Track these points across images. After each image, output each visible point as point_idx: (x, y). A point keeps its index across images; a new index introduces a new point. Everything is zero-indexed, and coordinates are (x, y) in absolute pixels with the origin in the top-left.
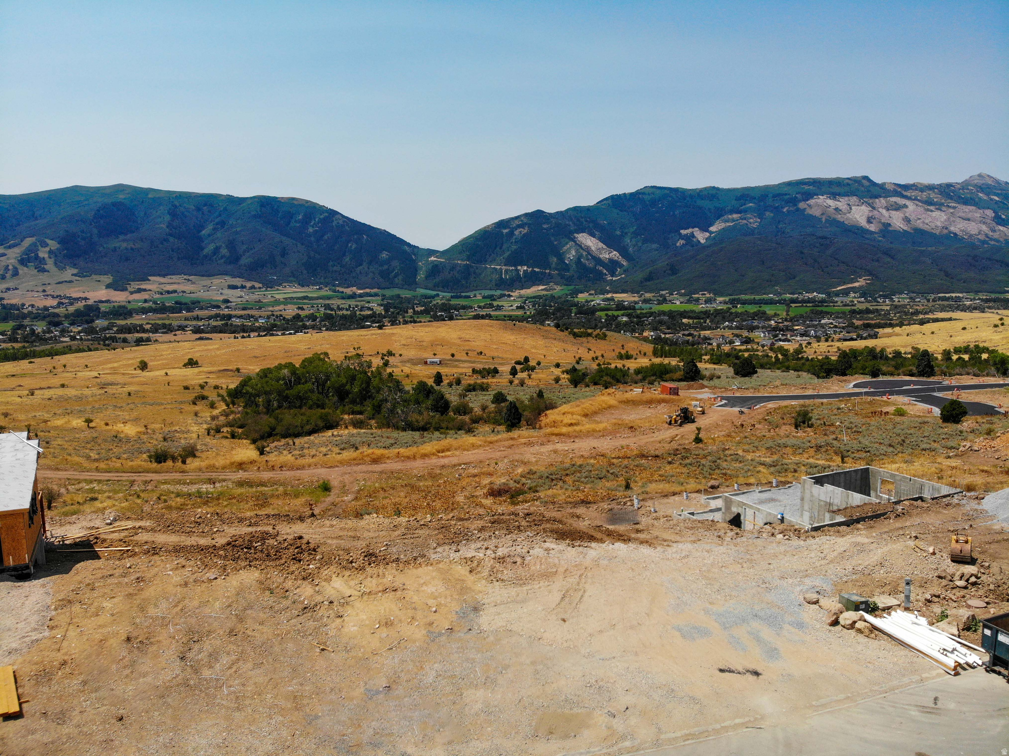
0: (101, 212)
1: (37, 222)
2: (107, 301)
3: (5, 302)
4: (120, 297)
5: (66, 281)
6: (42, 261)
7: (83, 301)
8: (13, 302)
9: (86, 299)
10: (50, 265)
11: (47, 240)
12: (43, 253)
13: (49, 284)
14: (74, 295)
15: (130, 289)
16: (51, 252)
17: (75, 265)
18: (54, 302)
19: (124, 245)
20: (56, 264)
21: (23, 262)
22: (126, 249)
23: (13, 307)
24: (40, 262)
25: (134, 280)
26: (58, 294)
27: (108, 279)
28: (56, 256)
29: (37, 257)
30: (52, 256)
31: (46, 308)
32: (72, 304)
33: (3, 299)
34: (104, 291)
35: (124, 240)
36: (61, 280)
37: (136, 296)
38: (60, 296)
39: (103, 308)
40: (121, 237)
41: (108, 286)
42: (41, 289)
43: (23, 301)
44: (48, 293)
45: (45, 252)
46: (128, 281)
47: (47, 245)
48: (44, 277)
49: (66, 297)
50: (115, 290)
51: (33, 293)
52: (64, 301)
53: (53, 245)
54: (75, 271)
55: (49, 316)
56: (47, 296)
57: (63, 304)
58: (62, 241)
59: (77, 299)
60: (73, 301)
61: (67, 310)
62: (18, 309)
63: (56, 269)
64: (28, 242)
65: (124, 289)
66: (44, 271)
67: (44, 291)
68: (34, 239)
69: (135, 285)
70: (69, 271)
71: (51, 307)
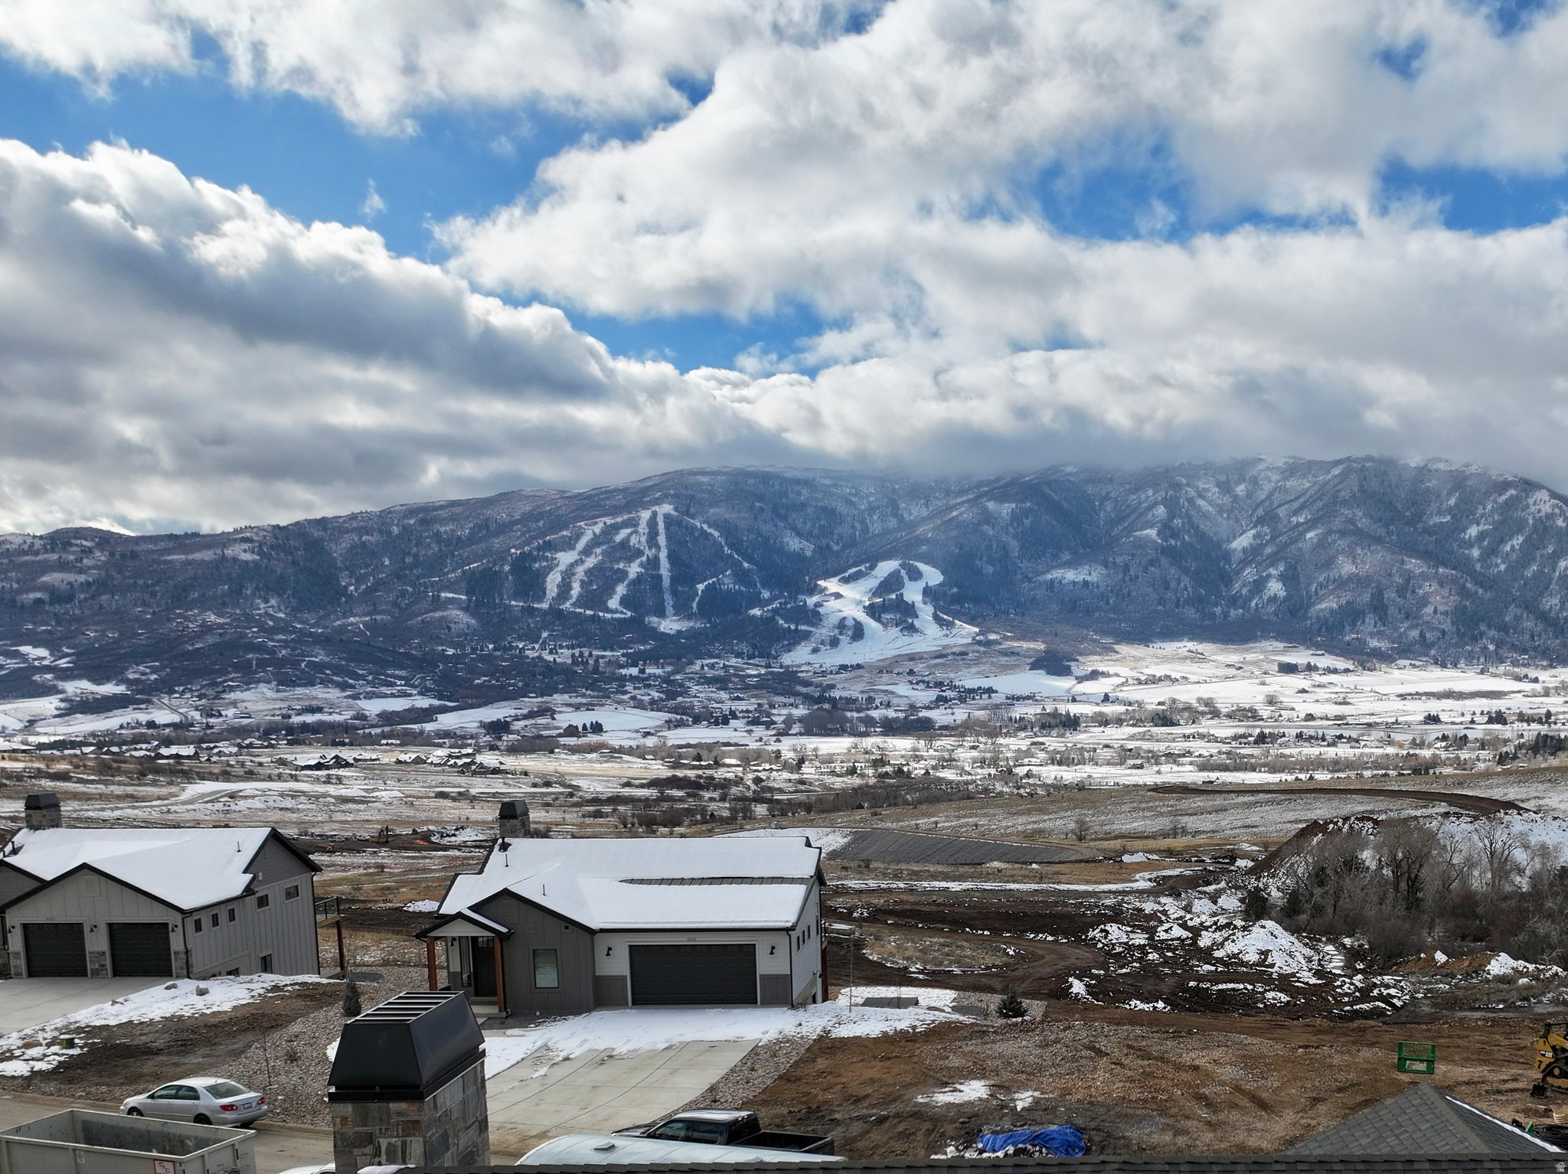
2: (1033, 698)
3: (836, 694)
6: (909, 610)
7: (985, 696)
8: (851, 693)
9: (990, 691)
10: (925, 618)
11: (920, 566)
12: (913, 593)
14: (969, 683)
15: (1077, 671)
16: (927, 592)
17: (974, 617)
18: (929, 697)
20: (935, 615)
21: (873, 611)
23: (849, 703)
24: (906, 611)
25: (1086, 653)
26: (937, 679)
28: (937, 599)
29: (900, 601)
30: (929, 599)
31: (912, 709)
32: (963, 701)
33: (832, 687)
34: (1026, 675)
35: (1070, 565)
37: (1088, 688)
38: (942, 683)
41: (1035, 666)
43: (870, 693)
44: (919, 677)
45: (916, 591)
46: (1075, 653)
47: (921, 576)
48: (912, 644)
49: (952, 686)
50: (1048, 673)
51: (890, 676)
52: (949, 694)
53: (933, 576)
56: (918, 682)
58: (951, 567)
63: (935, 626)
64: (884, 568)
66: (912, 629)
67: (911, 672)
68: (895, 563)
70: (961, 630)
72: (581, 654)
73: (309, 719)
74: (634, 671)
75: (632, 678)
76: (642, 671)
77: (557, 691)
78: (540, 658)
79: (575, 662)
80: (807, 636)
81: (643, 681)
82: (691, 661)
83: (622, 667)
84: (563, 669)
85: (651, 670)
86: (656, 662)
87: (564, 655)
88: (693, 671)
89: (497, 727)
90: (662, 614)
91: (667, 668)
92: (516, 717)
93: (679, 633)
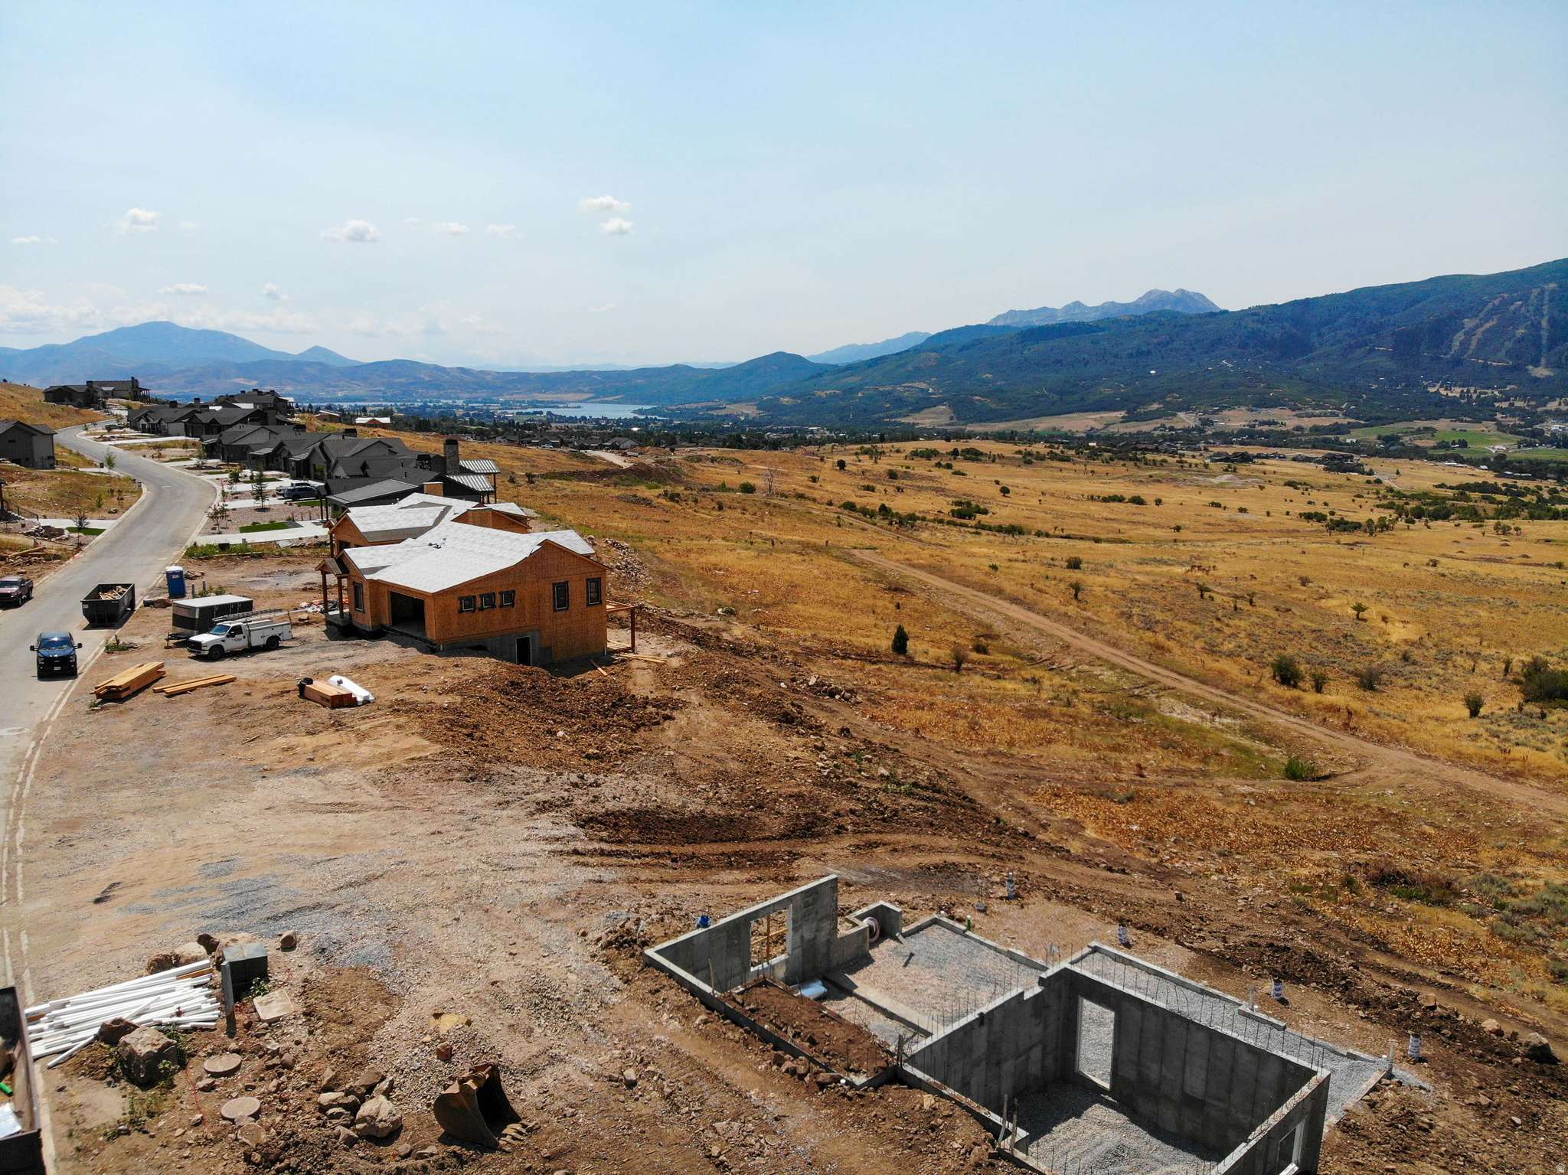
72: (1468, 391)
73: (1265, 428)
74: (1505, 405)
75: (1503, 411)
76: (1512, 405)
77: (1442, 415)
78: (1437, 392)
79: (1462, 397)
81: (1511, 411)
82: (1553, 399)
83: (1497, 401)
84: (1453, 401)
85: (1518, 404)
86: (1524, 398)
87: (1456, 392)
88: (1552, 406)
89: (1390, 440)
90: (1536, 363)
91: (1533, 403)
92: (1406, 434)
93: (1548, 377)
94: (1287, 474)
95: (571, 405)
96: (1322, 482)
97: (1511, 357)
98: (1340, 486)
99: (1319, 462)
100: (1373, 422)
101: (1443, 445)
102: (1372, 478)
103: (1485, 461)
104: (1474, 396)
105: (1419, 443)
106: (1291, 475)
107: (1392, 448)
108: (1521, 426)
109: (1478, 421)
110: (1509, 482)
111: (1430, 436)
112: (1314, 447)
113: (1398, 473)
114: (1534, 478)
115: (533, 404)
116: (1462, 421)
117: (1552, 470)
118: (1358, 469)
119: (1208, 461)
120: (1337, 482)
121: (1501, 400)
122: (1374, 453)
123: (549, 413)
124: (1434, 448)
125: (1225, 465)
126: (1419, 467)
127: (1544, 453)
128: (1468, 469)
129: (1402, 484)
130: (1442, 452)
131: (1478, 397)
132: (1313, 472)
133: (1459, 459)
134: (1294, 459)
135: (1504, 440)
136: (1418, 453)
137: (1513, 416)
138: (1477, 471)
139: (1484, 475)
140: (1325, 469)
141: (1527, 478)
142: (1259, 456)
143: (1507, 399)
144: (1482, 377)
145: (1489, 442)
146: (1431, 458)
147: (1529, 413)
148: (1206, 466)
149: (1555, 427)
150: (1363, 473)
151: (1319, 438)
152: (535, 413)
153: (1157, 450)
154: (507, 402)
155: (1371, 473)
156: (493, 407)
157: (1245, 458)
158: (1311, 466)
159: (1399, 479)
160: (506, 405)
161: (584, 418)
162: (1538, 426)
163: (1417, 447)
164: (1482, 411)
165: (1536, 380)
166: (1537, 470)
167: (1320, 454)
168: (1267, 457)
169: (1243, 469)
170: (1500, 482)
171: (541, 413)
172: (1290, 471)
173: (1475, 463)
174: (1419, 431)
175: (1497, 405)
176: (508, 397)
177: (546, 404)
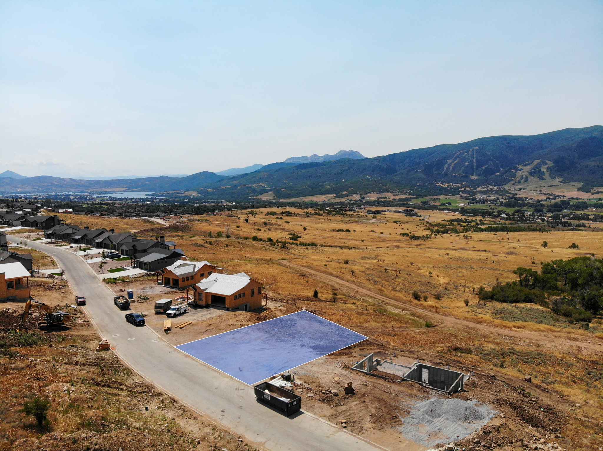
0: (582, 143)
1: (544, 150)
2: (577, 198)
3: (517, 196)
4: (584, 196)
5: (554, 185)
6: (543, 173)
7: (562, 198)
8: (521, 196)
9: (564, 196)
10: (547, 176)
11: (547, 161)
12: (543, 169)
13: (544, 187)
14: (557, 194)
15: (592, 191)
16: (548, 168)
17: (561, 176)
18: (544, 198)
19: (593, 164)
20: (550, 175)
21: (531, 174)
22: (594, 166)
23: (521, 199)
24: (541, 174)
25: (596, 186)
26: (548, 193)
27: (579, 185)
28: (551, 170)
29: (540, 171)
30: (548, 170)
31: (539, 201)
32: (554, 199)
33: (517, 194)
34: (576, 192)
35: (593, 161)
36: (551, 185)
37: (595, 196)
38: (549, 194)
39: (572, 202)
40: (593, 159)
41: (579, 189)
42: (538, 189)
43: (527, 196)
44: (542, 192)
45: (545, 168)
46: (592, 186)
47: (546, 164)
48: (542, 183)
49: (552, 195)
50: (583, 191)
51: (534, 191)
53: (550, 164)
54: (561, 179)
55: (539, 205)
56: (542, 193)
57: (549, 198)
58: (556, 162)
59: (559, 196)
60: (555, 197)
61: (550, 203)
62: (523, 201)
63: (549, 178)
64: (536, 162)
65: (588, 191)
66: (542, 179)
67: (540, 191)
68: (539, 161)
69: (596, 189)
70: (557, 179)
71: (542, 200)
72: (450, 185)
73: (383, 200)
74: (463, 189)
75: (462, 191)
76: (465, 189)
77: (442, 194)
78: (440, 186)
79: (448, 187)
80: (512, 180)
81: (465, 192)
82: (479, 187)
83: (460, 188)
84: (445, 189)
85: (467, 189)
86: (469, 187)
87: (446, 185)
88: (479, 189)
89: (425, 203)
90: (472, 175)
91: (472, 188)
92: (430, 200)
93: (476, 179)
94: (393, 218)
95: (118, 193)
96: (405, 220)
97: (464, 173)
98: (411, 222)
99: (403, 213)
100: (419, 197)
101: (443, 204)
102: (421, 218)
103: (457, 210)
104: (452, 186)
105: (435, 204)
106: (395, 218)
107: (426, 206)
108: (468, 197)
109: (454, 195)
110: (466, 217)
111: (438, 201)
112: (400, 207)
113: (429, 216)
114: (474, 216)
115: (102, 193)
116: (448, 195)
117: (480, 212)
118: (416, 215)
119: (366, 214)
120: (410, 220)
121: (461, 188)
122: (420, 208)
123: (110, 197)
124: (440, 205)
125: (372, 215)
126: (436, 213)
127: (477, 206)
128: (451, 213)
129: (431, 220)
130: (443, 207)
131: (454, 187)
132: (401, 216)
133: (448, 210)
134: (394, 212)
135: (463, 202)
136: (434, 208)
137: (466, 193)
138: (455, 214)
139: (457, 216)
140: (405, 215)
141: (472, 216)
142: (382, 211)
143: (463, 187)
144: (455, 180)
145: (458, 203)
146: (439, 209)
147: (471, 192)
148: (366, 216)
149: (480, 197)
150: (418, 216)
151: (402, 203)
152: (104, 197)
153: (349, 210)
154: (91, 192)
155: (420, 216)
156: (86, 195)
157: (379, 212)
158: (400, 214)
159: (430, 218)
160: (91, 193)
161: (125, 198)
162: (474, 197)
163: (434, 205)
164: (455, 192)
165: (473, 180)
166: (475, 212)
167: (402, 209)
168: (385, 211)
169: (378, 216)
170: (463, 218)
171: (107, 196)
172: (394, 217)
173: (454, 211)
174: (434, 199)
175: (460, 189)
176: (91, 190)
177: (108, 193)
